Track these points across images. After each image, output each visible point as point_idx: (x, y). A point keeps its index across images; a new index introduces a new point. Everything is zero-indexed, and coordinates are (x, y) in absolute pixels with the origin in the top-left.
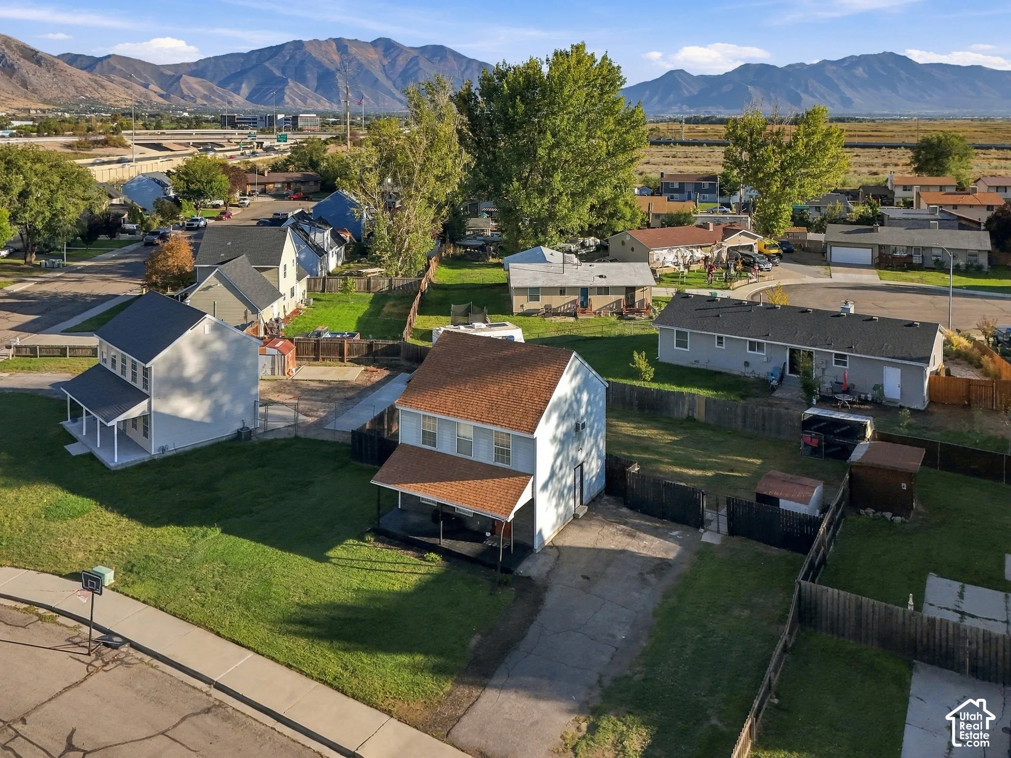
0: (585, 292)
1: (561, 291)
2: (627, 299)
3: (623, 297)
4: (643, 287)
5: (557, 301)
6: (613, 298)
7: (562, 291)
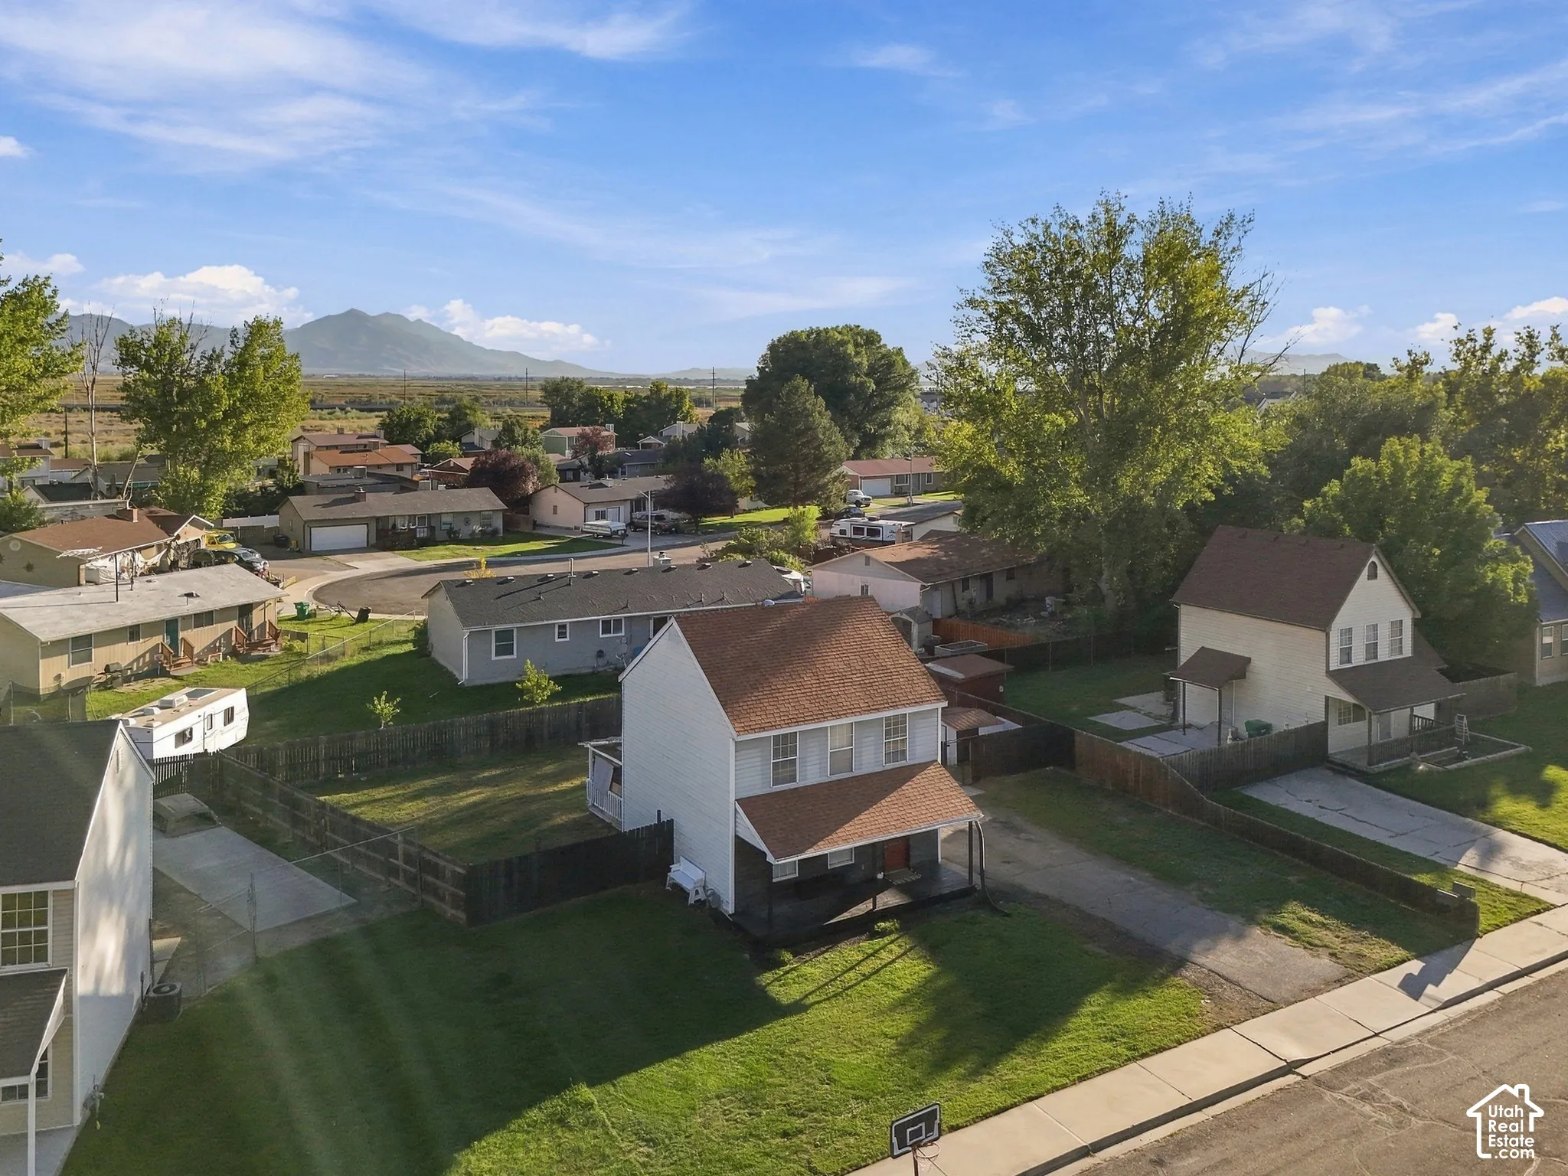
0: (171, 626)
1: (131, 634)
2: (241, 625)
3: (234, 624)
4: (264, 602)
5: (125, 654)
6: (219, 629)
7: (134, 633)
